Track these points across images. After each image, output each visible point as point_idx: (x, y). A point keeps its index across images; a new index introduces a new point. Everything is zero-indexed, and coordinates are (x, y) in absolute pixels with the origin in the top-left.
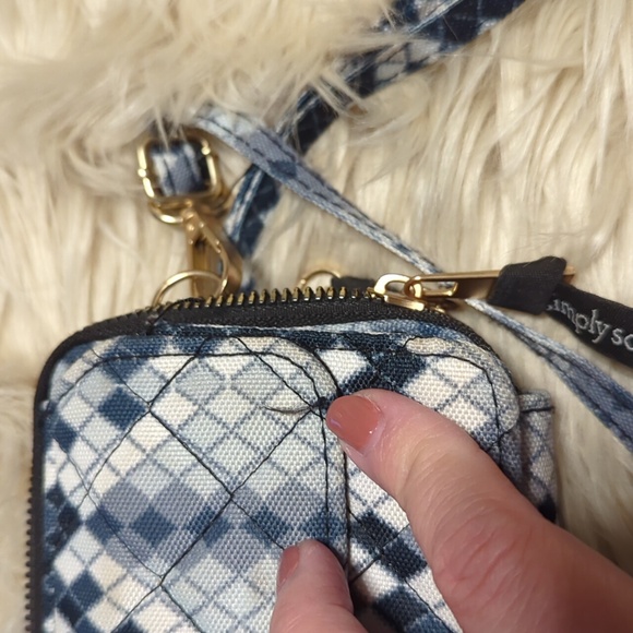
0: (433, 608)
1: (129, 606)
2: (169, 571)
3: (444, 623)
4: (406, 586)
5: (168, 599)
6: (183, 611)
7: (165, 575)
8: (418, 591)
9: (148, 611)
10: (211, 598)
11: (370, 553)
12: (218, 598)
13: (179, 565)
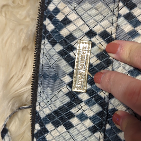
0: (137, 17)
1: (66, 14)
2: (76, 6)
3: (139, 20)
4: (131, 12)
5: (76, 12)
6: (79, 15)
7: (75, 7)
8: (134, 13)
9: (71, 15)
10: (86, 12)
11: (124, 4)
12: (88, 12)
13: (79, 5)
